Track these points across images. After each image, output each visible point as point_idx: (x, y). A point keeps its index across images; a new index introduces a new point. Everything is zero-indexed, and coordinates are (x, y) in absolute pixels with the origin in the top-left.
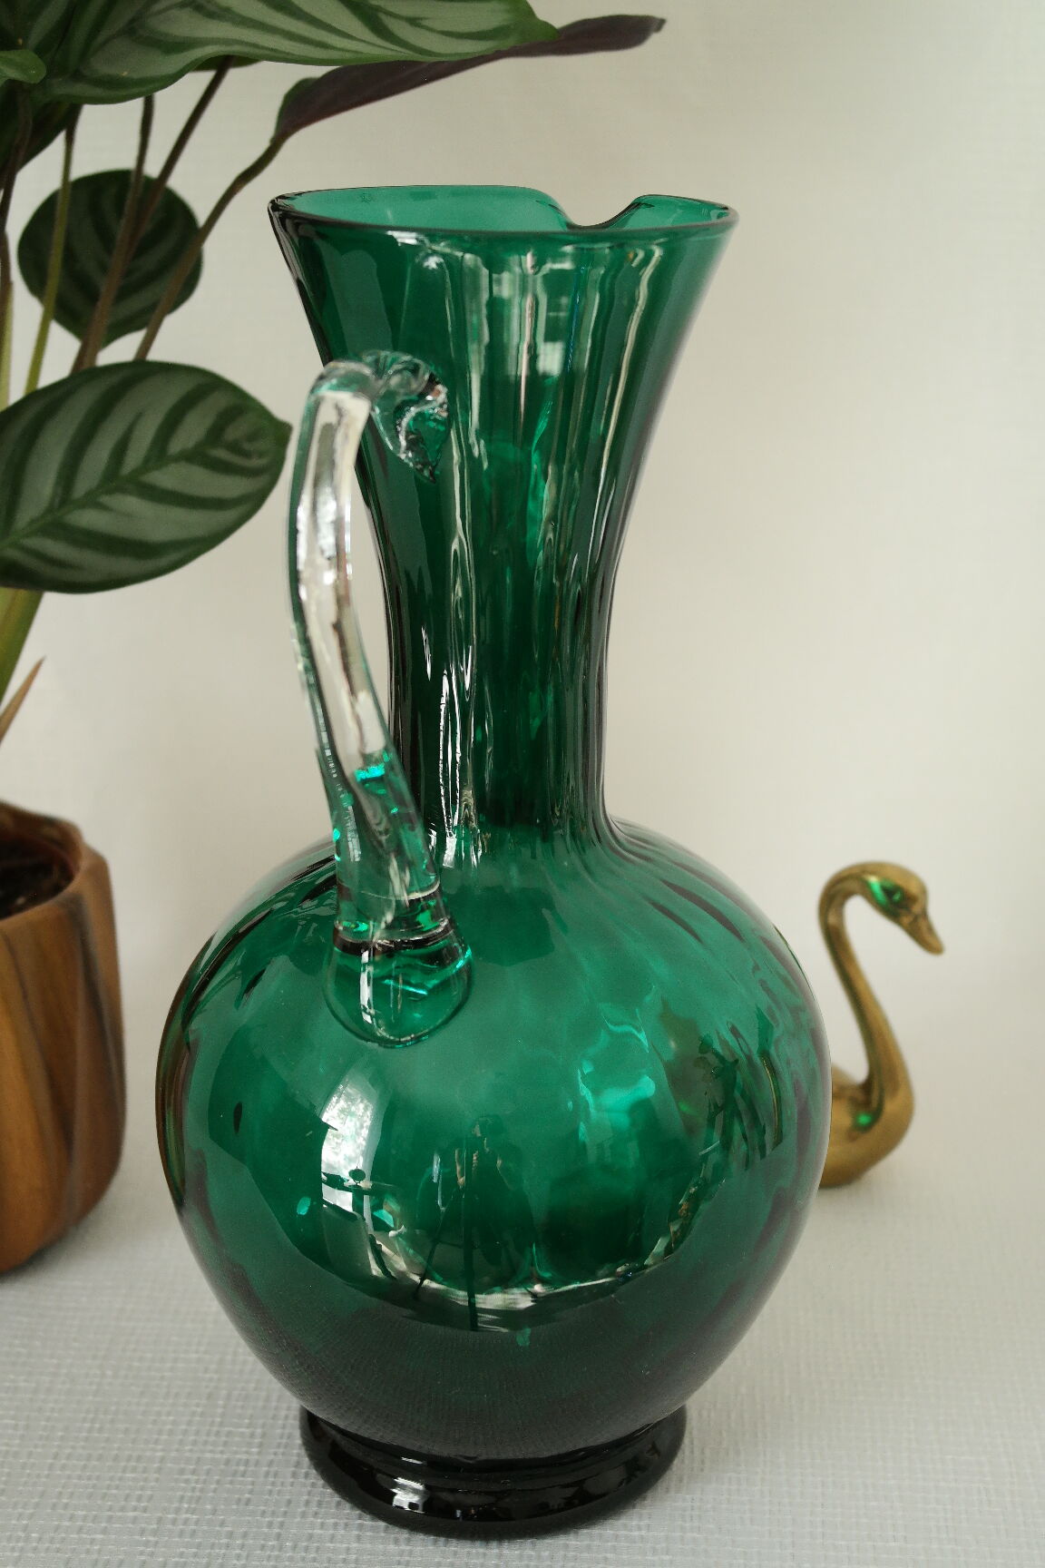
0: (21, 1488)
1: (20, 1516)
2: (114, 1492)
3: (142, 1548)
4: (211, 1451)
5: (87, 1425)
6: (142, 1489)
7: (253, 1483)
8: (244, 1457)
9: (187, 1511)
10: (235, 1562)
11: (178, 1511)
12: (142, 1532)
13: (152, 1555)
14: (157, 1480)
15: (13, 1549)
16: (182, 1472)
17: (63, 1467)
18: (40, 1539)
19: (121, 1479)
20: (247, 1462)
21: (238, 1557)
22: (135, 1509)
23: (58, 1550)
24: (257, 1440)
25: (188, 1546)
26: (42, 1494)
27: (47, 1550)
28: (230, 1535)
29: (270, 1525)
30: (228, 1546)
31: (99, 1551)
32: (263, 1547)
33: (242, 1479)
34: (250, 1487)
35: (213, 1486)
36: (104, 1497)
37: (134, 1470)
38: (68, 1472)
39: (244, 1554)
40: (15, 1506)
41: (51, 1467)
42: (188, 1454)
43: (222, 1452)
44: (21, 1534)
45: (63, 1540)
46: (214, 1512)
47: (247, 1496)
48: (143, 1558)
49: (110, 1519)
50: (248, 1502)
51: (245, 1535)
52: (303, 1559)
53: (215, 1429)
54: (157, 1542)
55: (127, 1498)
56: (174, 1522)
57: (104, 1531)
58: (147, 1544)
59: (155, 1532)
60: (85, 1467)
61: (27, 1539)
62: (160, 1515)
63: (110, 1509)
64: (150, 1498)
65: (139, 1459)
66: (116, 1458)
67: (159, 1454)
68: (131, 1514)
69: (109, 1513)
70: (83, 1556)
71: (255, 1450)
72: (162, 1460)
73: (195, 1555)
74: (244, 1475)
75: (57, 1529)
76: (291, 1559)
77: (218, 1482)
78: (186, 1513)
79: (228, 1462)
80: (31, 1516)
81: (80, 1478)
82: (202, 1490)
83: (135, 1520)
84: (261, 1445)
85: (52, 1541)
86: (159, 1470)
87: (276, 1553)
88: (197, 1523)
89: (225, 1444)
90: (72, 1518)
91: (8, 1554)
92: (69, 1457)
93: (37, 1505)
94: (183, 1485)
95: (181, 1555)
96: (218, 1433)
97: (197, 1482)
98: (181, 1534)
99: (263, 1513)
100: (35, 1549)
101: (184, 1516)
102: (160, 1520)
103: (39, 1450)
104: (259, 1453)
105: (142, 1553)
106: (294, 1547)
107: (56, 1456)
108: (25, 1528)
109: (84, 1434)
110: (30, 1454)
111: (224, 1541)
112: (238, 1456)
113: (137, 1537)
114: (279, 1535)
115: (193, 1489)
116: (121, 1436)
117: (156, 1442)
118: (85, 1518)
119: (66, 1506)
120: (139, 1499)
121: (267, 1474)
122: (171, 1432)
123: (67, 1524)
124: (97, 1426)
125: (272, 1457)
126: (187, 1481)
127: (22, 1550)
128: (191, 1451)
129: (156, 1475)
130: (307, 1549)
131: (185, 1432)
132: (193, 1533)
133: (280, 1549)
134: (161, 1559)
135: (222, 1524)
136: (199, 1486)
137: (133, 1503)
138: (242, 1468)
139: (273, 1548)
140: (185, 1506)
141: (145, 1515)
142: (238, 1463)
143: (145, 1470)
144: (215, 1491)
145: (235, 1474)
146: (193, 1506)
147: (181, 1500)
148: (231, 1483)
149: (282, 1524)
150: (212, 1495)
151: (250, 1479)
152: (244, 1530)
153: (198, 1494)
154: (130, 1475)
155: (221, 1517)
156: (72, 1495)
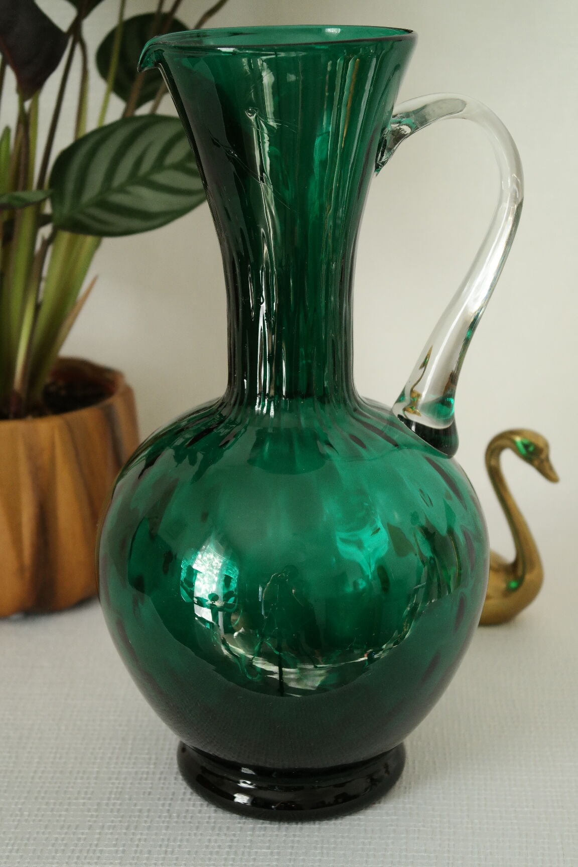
0: (16, 789)
1: (17, 804)
2: (71, 789)
3: (89, 819)
4: (126, 768)
5: (52, 755)
6: (87, 788)
7: (152, 783)
8: (146, 770)
9: (114, 799)
10: (144, 824)
11: (109, 799)
12: (89, 810)
13: (95, 822)
14: (96, 783)
15: (14, 821)
16: (110, 779)
17: (40, 778)
18: (29, 816)
19: (74, 783)
20: (148, 773)
21: (146, 822)
22: (84, 798)
23: (40, 821)
24: (153, 761)
25: (116, 816)
26: (29, 792)
27: (34, 821)
28: (140, 811)
29: (163, 805)
30: (139, 816)
31: (64, 821)
32: (160, 817)
33: (145, 781)
34: (150, 785)
35: (129, 786)
36: (65, 792)
37: (82, 778)
38: (43, 780)
39: (149, 820)
40: (13, 798)
41: (33, 777)
42: (112, 769)
43: (133, 768)
44: (18, 813)
45: (43, 815)
46: (130, 799)
47: (149, 790)
48: (90, 823)
49: (69, 804)
50: (150, 793)
51: (149, 811)
52: (184, 822)
53: (128, 756)
54: (98, 816)
55: (79, 793)
56: (107, 805)
57: (67, 810)
58: (92, 816)
59: (96, 810)
60: (52, 778)
61: (22, 815)
62: (99, 801)
63: (69, 798)
64: (93, 793)
65: (84, 772)
66: (71, 772)
67: (96, 770)
68: (82, 801)
69: (69, 801)
70: (55, 823)
71: (152, 766)
72: (98, 772)
73: (121, 821)
74: (146, 779)
75: (39, 810)
76: (177, 822)
77: (131, 784)
79: (136, 773)
80: (23, 803)
81: (50, 783)
82: (122, 788)
83: (84, 804)
84: (155, 764)
85: (36, 816)
86: (96, 778)
87: (167, 819)
88: (121, 804)
89: (134, 763)
90: (47, 804)
91: (11, 823)
92: (43, 772)
93: (26, 798)
94: (110, 785)
95: (113, 821)
96: (129, 758)
97: (119, 783)
98: (112, 811)
99: (159, 799)
100: (26, 821)
101: (113, 801)
102: (99, 804)
103: (25, 769)
104: (154, 768)
105: (89, 821)
106: (178, 817)
107: (35, 772)
108: (20, 810)
109: (51, 760)
110: (20, 771)
112: (142, 770)
113: (86, 813)
114: (169, 810)
115: (117, 788)
116: (73, 761)
117: (94, 763)
118: (55, 804)
119: (43, 798)
120: (86, 793)
121: (160, 779)
122: (102, 758)
123: (44, 807)
124: (58, 756)
125: (162, 770)
126: (113, 784)
127: (19, 821)
128: (115, 768)
129: (95, 781)
131: (110, 758)
132: (119, 810)
133: (170, 817)
134: (101, 824)
135: (135, 805)
136: (120, 786)
137: (83, 796)
138: (145, 776)
139: (165, 817)
140: (113, 796)
141: (90, 801)
142: (142, 773)
143: (88, 778)
144: (130, 788)
145: (141, 779)
146: (118, 796)
147: (111, 793)
148: (139, 783)
149: (170, 805)
150: (128, 790)
151: (150, 782)
152: (148, 807)
153: (120, 790)
154: (80, 781)
155: (135, 802)
156: (46, 792)
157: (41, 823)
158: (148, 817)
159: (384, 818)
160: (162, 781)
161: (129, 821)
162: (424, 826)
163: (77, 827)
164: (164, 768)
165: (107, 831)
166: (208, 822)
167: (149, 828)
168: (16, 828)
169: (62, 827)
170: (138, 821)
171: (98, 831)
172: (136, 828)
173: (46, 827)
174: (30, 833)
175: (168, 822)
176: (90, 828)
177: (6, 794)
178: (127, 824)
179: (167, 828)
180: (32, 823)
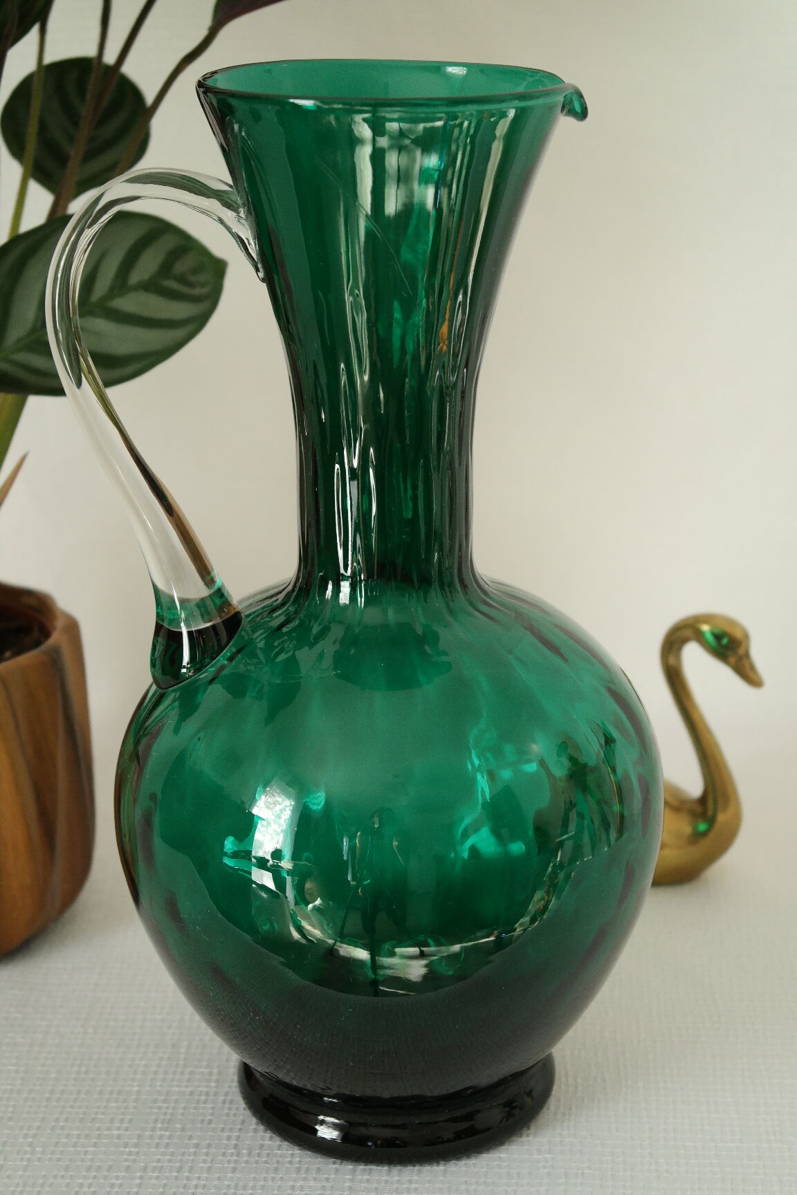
0: (25, 1116)
1: (26, 1136)
2: (100, 1116)
3: (125, 1157)
4: (178, 1086)
5: (75, 1069)
6: (123, 1114)
7: (213, 1108)
8: (205, 1089)
9: (161, 1129)
10: (202, 1165)
11: (153, 1129)
12: (126, 1145)
13: (134, 1161)
14: (135, 1108)
15: (22, 1159)
16: (155, 1101)
17: (58, 1100)
18: (43, 1153)
19: (106, 1107)
20: (207, 1094)
21: (204, 1161)
22: (119, 1129)
23: (58, 1160)
24: (214, 1078)
25: (163, 1154)
26: (43, 1120)
27: (50, 1159)
28: (197, 1146)
29: (229, 1138)
30: (195, 1154)
31: (92, 1160)
32: (224, 1154)
33: (204, 1105)
34: (210, 1111)
35: (181, 1111)
36: (93, 1120)
37: (116, 1101)
38: (62, 1103)
39: (209, 1159)
40: (21, 1128)
41: (48, 1100)
42: (159, 1088)
43: (187, 1086)
44: (28, 1149)
45: (62, 1152)
46: (183, 1130)
47: (210, 1117)
48: (128, 1164)
49: (99, 1136)
50: (210, 1122)
51: (209, 1146)
52: (257, 1162)
53: (180, 1070)
54: (138, 1153)
55: (112, 1121)
56: (151, 1137)
57: (95, 1145)
58: (130, 1153)
59: (136, 1145)
60: (75, 1100)
61: (33, 1152)
62: (140, 1132)
63: (99, 1129)
64: (131, 1121)
65: (119, 1093)
66: (101, 1092)
67: (135, 1089)
68: (116, 1132)
69: (98, 1132)
70: (79, 1163)
71: (213, 1084)
72: (139, 1092)
73: (170, 1161)
74: (205, 1102)
75: (57, 1144)
76: (247, 1162)
77: (185, 1108)
78: (160, 1131)
79: (192, 1093)
80: (35, 1136)
81: (72, 1107)
82: (172, 1114)
83: (119, 1137)
84: (217, 1081)
85: (53, 1152)
86: (136, 1100)
87: (235, 1158)
88: (170, 1137)
89: (189, 1080)
90: (68, 1136)
91: (18, 1163)
92: (62, 1092)
93: (39, 1128)
94: (156, 1111)
95: (159, 1161)
96: (182, 1073)
97: (168, 1108)
98: (157, 1145)
99: (223, 1130)
100: (39, 1159)
101: (159, 1133)
102: (139, 1136)
103: (38, 1088)
104: (216, 1087)
105: (126, 1160)
106: (249, 1154)
107: (52, 1092)
108: (31, 1145)
109: (74, 1076)
110: (31, 1091)
111: (193, 1150)
112: (200, 1089)
113: (122, 1149)
114: (236, 1146)
115: (165, 1114)
116: (104, 1076)
117: (133, 1080)
118: (79, 1136)
119: (63, 1128)
120: (122, 1121)
121: (224, 1102)
122: (144, 1073)
123: (64, 1140)
124: (83, 1069)
125: (227, 1089)
126: (160, 1108)
127: (29, 1160)
128: (161, 1086)
129: (134, 1104)
130: (259, 1155)
131: (155, 1073)
132: (167, 1145)
133: (238, 1155)
134: (142, 1164)
135: (190, 1138)
136: (169, 1111)
137: (117, 1125)
138: (203, 1098)
139: (232, 1155)
140: (159, 1125)
141: (127, 1133)
142: (200, 1094)
143: (125, 1101)
144: (182, 1114)
145: (198, 1101)
146: (166, 1125)
147: (156, 1121)
148: (195, 1108)
149: (238, 1138)
150: (179, 1117)
151: (210, 1106)
152: (208, 1142)
153: (168, 1117)
154: (113, 1104)
155: (189, 1133)
156: (67, 1120)
157: (60, 1163)
158: (207, 1154)
159: (534, 1157)
160: (227, 1105)
161: (181, 1161)
162: (590, 1168)
163: (110, 1169)
164: (230, 1087)
165: (150, 1174)
166: (290, 1162)
167: (209, 1169)
168: (25, 1169)
169: (89, 1169)
170: (193, 1160)
171: (138, 1174)
172: (191, 1170)
173: (67, 1168)
174: (44, 1177)
175: (236, 1162)
176: (128, 1169)
177: (11, 1123)
178: (178, 1164)
179: (234, 1170)
180: (47, 1163)
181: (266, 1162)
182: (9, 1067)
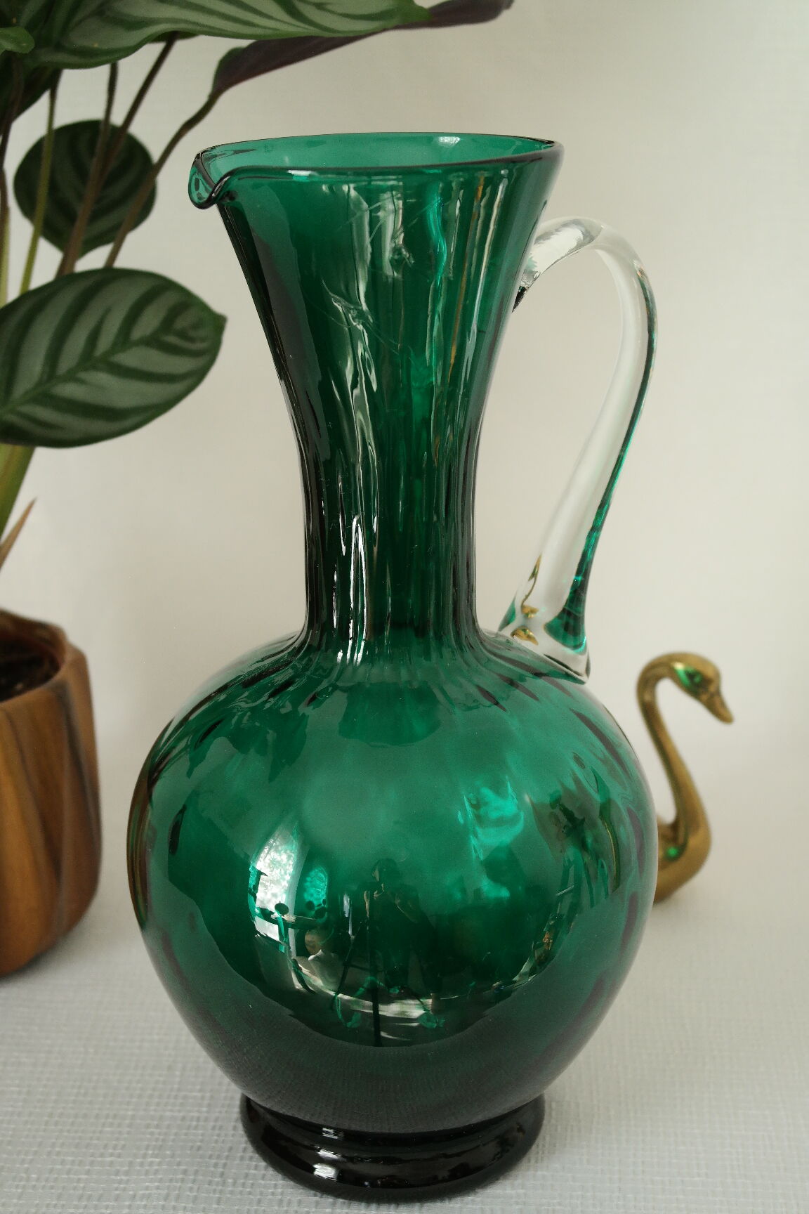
0: (23, 1139)
1: (23, 1162)
2: (95, 1142)
3: (116, 1185)
4: (171, 1111)
5: (75, 1091)
6: (117, 1139)
7: (203, 1135)
8: (196, 1114)
9: (152, 1156)
10: (188, 1193)
11: (145, 1156)
12: (117, 1173)
13: (124, 1189)
14: (129, 1133)
15: (17, 1187)
16: (148, 1126)
17: (56, 1124)
18: (38, 1180)
19: (101, 1132)
20: (198, 1119)
21: (191, 1189)
22: (112, 1155)
23: (52, 1188)
24: (206, 1102)
25: (152, 1181)
26: (40, 1144)
27: (44, 1187)
28: (185, 1172)
29: (216, 1165)
30: (183, 1180)
31: (84, 1188)
32: (210, 1183)
33: (194, 1131)
34: (200, 1137)
35: (172, 1137)
36: (88, 1146)
37: (111, 1125)
38: (60, 1127)
39: (196, 1187)
40: (19, 1153)
41: (47, 1123)
42: (152, 1113)
43: (179, 1111)
44: (24, 1175)
45: (56, 1180)
46: (173, 1156)
47: (199, 1144)
48: (117, 1192)
49: (92, 1163)
50: (199, 1148)
51: (196, 1172)
52: (241, 1193)
53: (174, 1094)
54: (128, 1180)
55: (106, 1147)
56: (142, 1164)
57: (88, 1172)
58: (120, 1182)
59: (127, 1173)
60: (73, 1124)
61: (28, 1179)
62: (131, 1159)
63: (92, 1155)
64: (123, 1147)
65: (115, 1116)
66: (97, 1116)
67: (130, 1113)
68: (109, 1159)
69: (92, 1158)
70: (72, 1192)
71: (205, 1109)
72: (133, 1117)
73: (158, 1188)
74: (196, 1128)
75: (51, 1171)
76: (232, 1193)
77: (176, 1134)
78: (151, 1157)
79: (183, 1118)
80: (31, 1161)
81: (69, 1131)
82: (163, 1140)
83: (111, 1163)
84: (209, 1105)
85: (47, 1180)
86: (130, 1126)
87: (220, 1188)
88: (160, 1164)
89: (182, 1104)
90: (63, 1162)
91: (14, 1190)
92: (61, 1115)
93: (36, 1153)
94: (148, 1136)
95: (147, 1188)
96: (176, 1097)
97: (159, 1134)
98: (147, 1173)
99: (211, 1157)
100: (34, 1187)
101: (150, 1160)
102: (131, 1164)
103: (37, 1110)
104: (208, 1112)
105: (116, 1189)
106: (234, 1184)
107: (51, 1115)
108: (27, 1171)
109: (73, 1098)
110: (30, 1114)
111: (180, 1176)
112: (192, 1114)
113: (113, 1177)
114: (222, 1174)
115: (157, 1140)
116: (101, 1099)
117: (128, 1103)
118: (73, 1162)
119: (58, 1154)
120: (115, 1148)
121: (214, 1128)
122: (140, 1096)
123: (59, 1167)
124: (82, 1091)
125: (217, 1114)
126: (152, 1134)
127: (24, 1187)
128: (155, 1110)
129: (128, 1129)
130: (244, 1185)
131: (151, 1096)
132: (156, 1172)
133: (224, 1183)
134: (131, 1193)
135: (179, 1164)
136: (161, 1137)
137: (110, 1151)
138: (194, 1123)
139: (217, 1184)
140: (150, 1152)
141: (119, 1160)
142: (192, 1119)
143: (120, 1125)
144: (173, 1140)
145: (189, 1127)
146: (156, 1152)
147: (147, 1147)
148: (186, 1134)
149: (225, 1165)
150: (171, 1143)
151: (200, 1132)
152: (195, 1168)
153: (160, 1143)
154: (108, 1129)
155: (178, 1159)
156: (63, 1144)
157: (53, 1191)
158: (194, 1181)
159: (507, 1192)
160: (217, 1132)
161: (168, 1188)
162: (560, 1204)
163: (100, 1198)
164: (220, 1112)
165: (138, 1203)
166: (273, 1194)
167: (195, 1198)
168: (20, 1198)
169: (80, 1198)
170: (180, 1187)
171: (127, 1203)
172: (178, 1198)
173: (59, 1197)
174: (37, 1205)
175: (221, 1192)
176: (117, 1198)
177: (10, 1148)
178: (165, 1192)
179: (219, 1201)
180: (40, 1191)
181: (250, 1193)
182: (12, 1089)
